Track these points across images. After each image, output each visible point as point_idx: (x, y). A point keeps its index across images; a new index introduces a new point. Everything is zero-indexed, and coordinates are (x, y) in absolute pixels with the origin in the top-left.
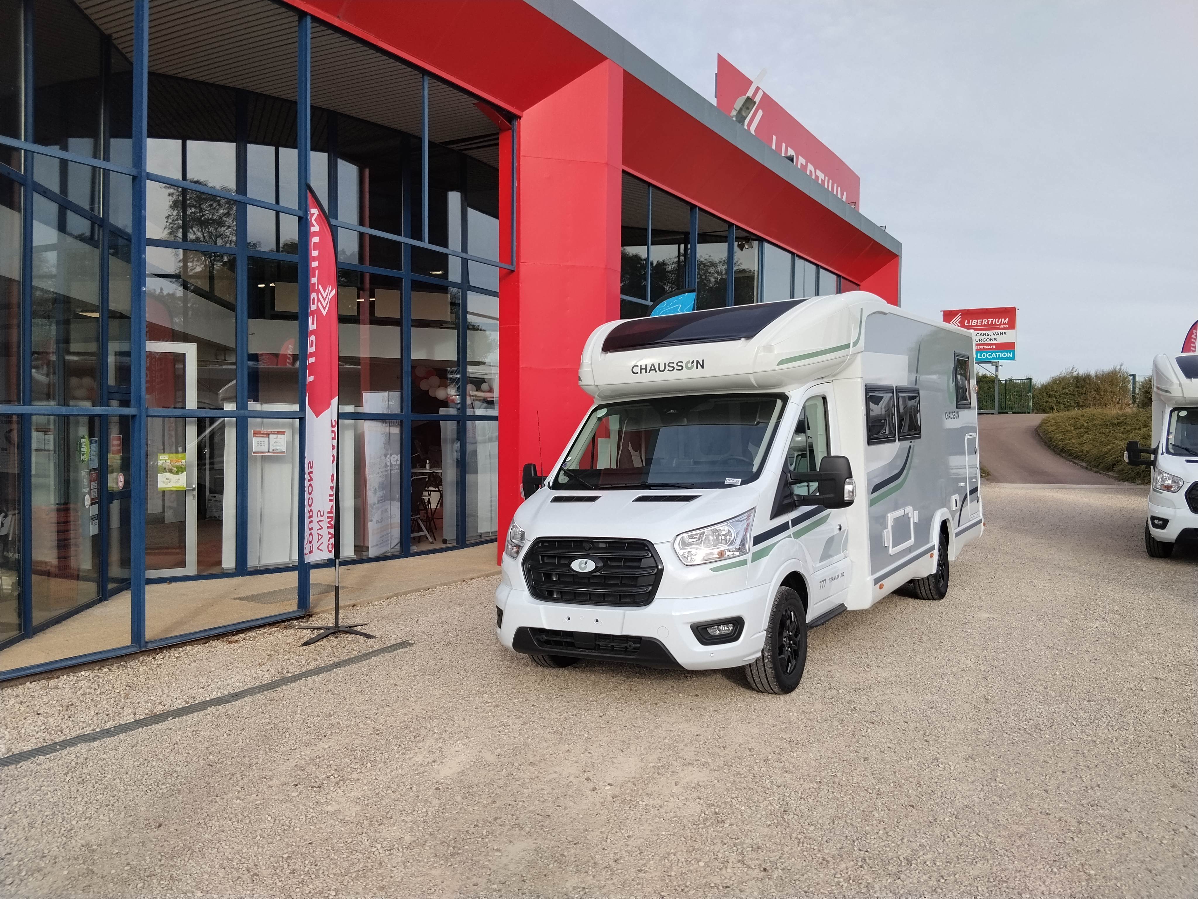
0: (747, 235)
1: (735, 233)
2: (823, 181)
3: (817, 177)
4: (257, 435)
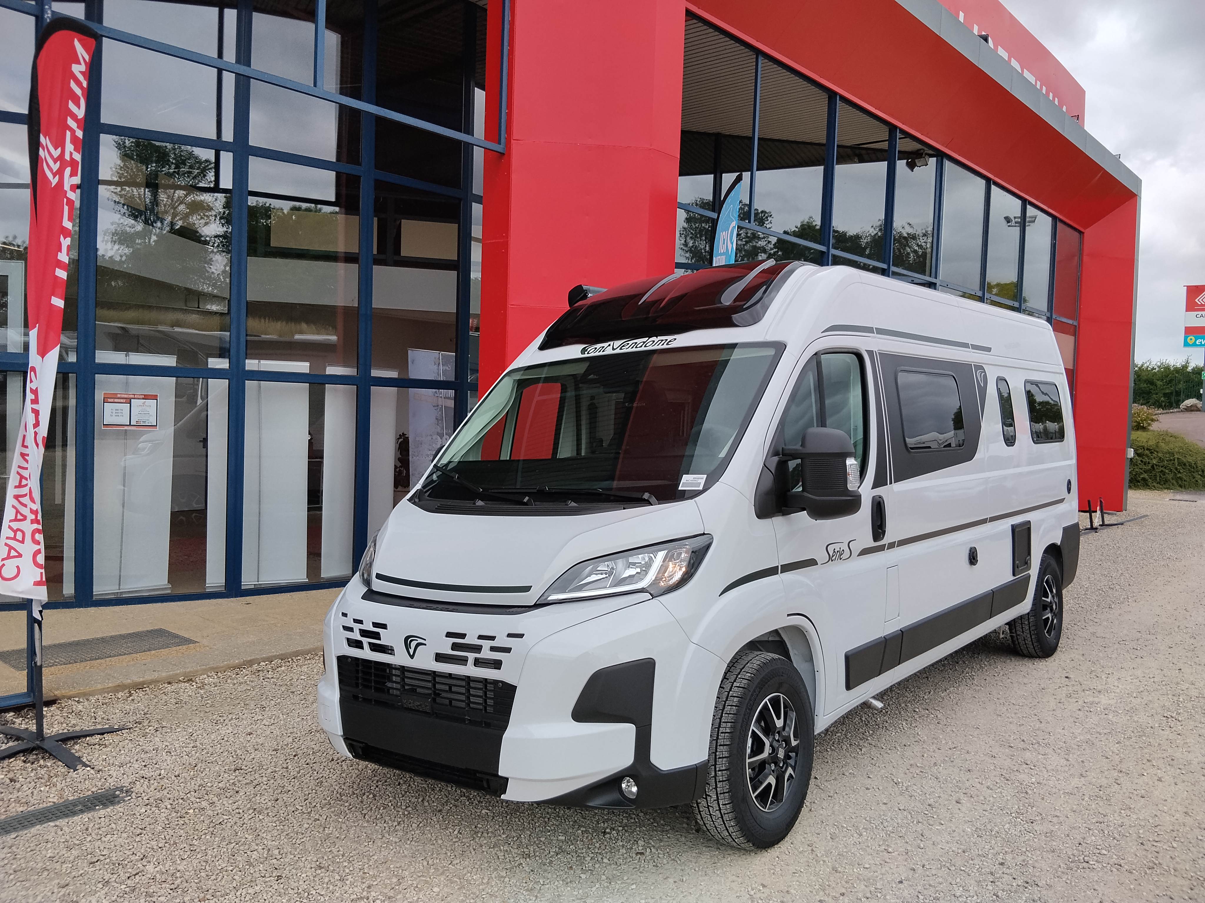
0: (921, 146)
1: (898, 142)
2: (1033, 84)
4: (110, 400)
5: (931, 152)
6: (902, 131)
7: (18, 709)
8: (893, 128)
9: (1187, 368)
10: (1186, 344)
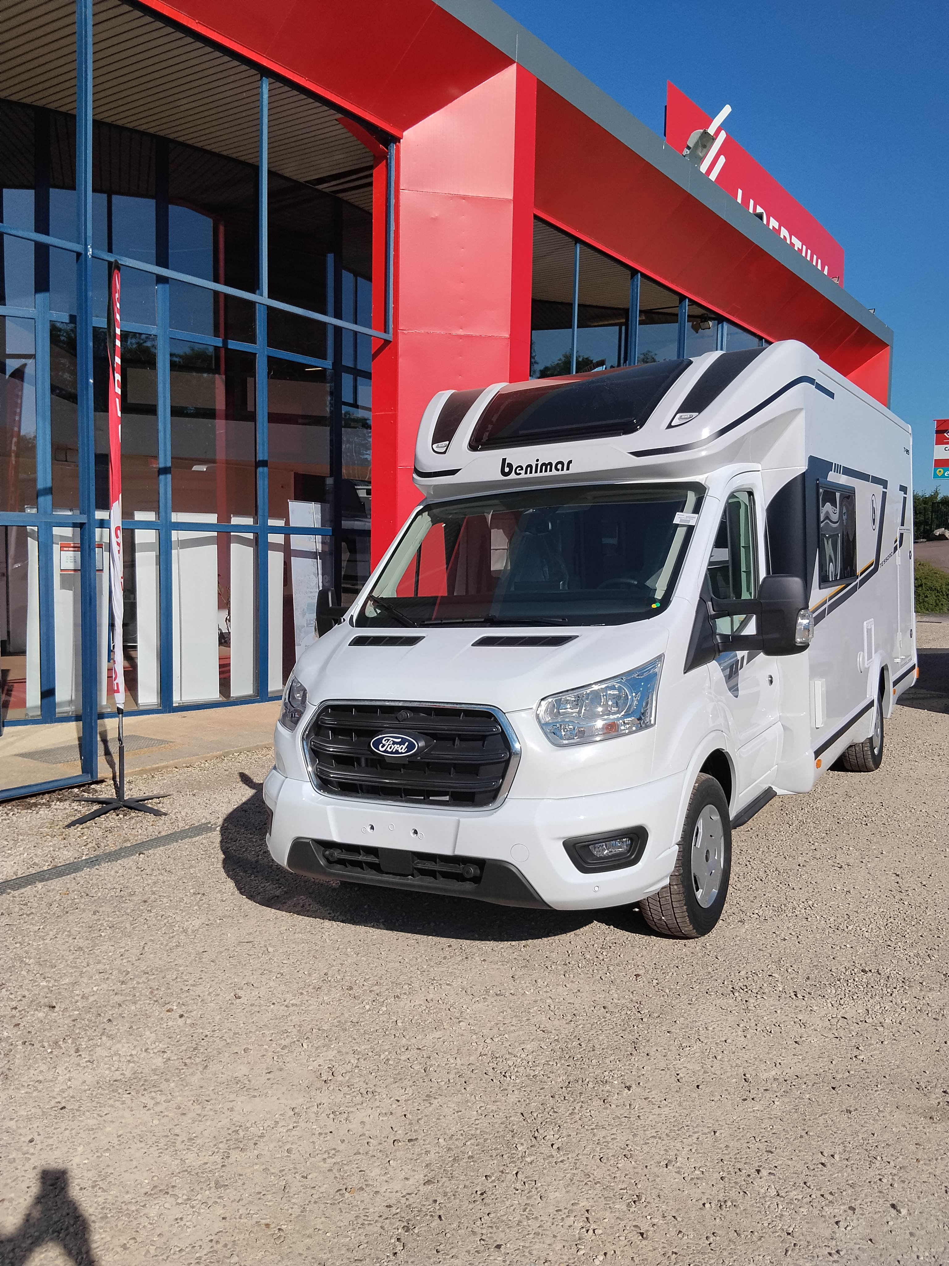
0: (703, 312)
1: (686, 308)
2: (800, 251)
3: (793, 245)
4: (65, 549)
5: (713, 316)
6: (690, 300)
7: (79, 787)
8: (682, 298)
9: (936, 498)
10: (936, 476)
